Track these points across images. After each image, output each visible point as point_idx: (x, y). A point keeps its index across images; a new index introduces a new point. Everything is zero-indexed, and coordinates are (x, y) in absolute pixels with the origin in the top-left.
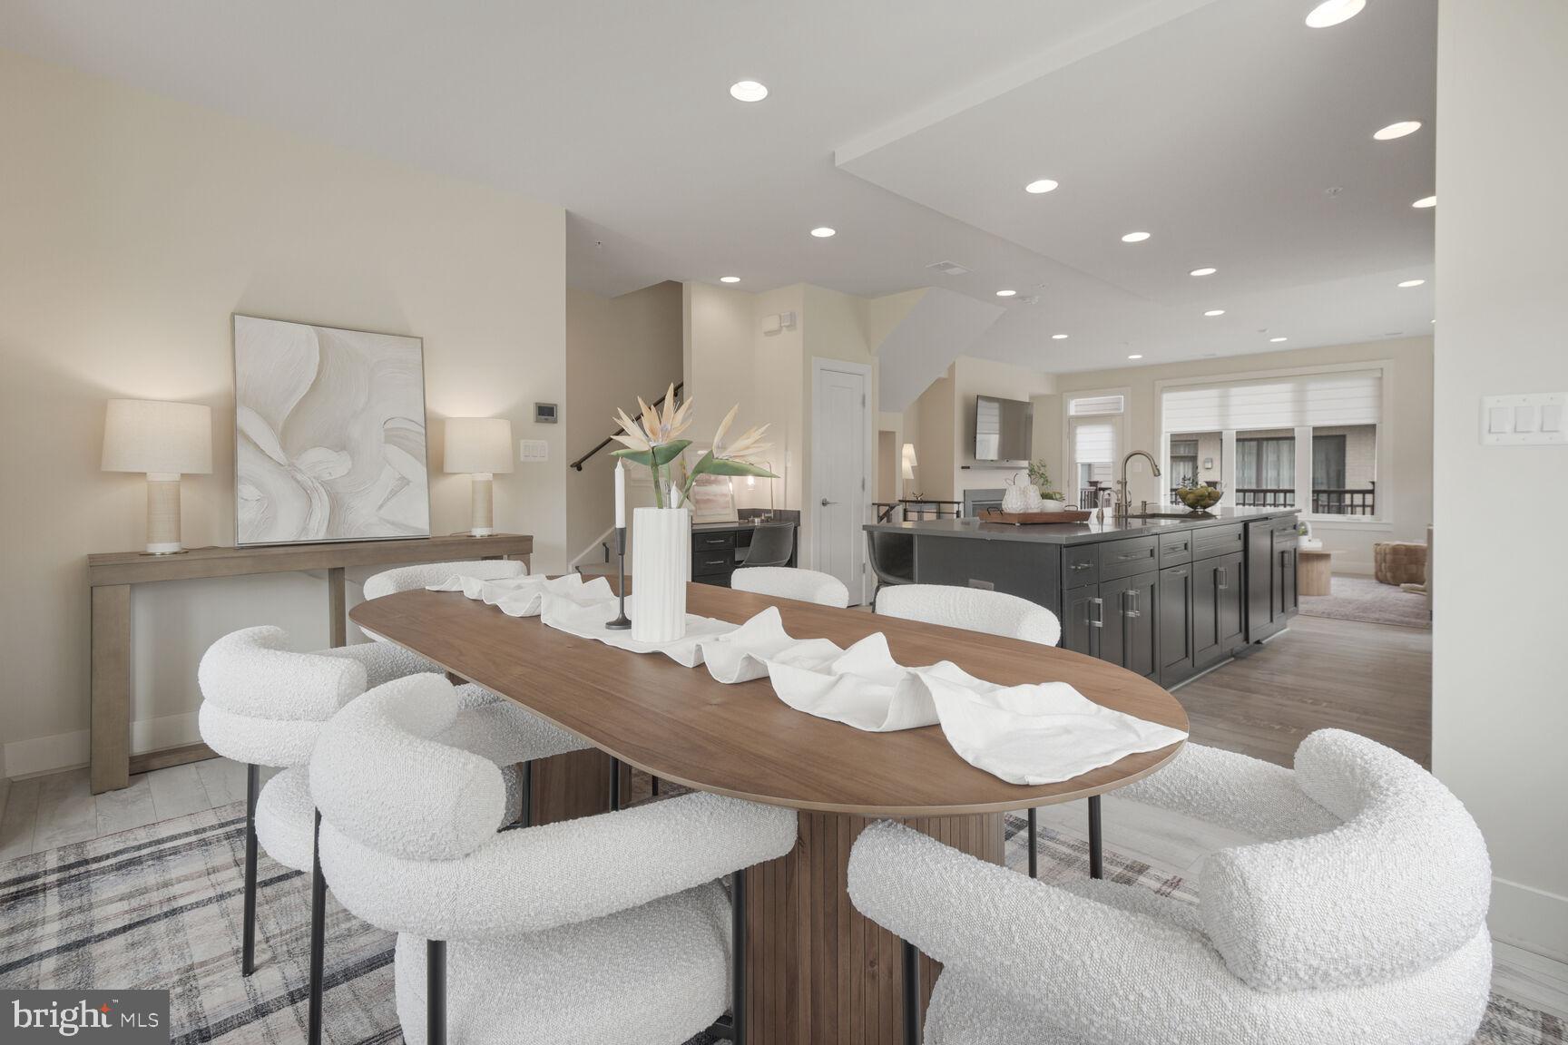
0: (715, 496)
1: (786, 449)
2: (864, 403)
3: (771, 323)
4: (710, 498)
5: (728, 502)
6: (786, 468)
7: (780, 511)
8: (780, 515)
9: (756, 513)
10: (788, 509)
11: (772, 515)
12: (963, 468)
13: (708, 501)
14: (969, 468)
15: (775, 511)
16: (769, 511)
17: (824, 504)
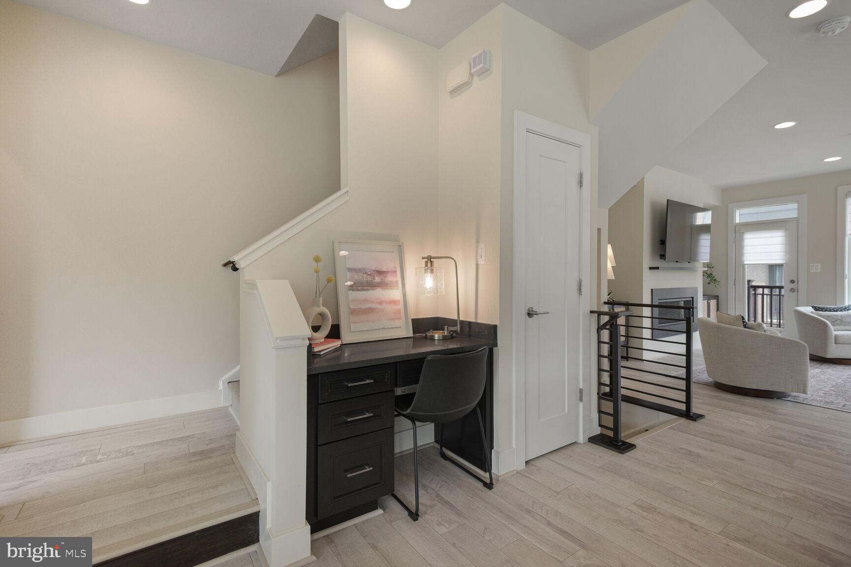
0: (381, 303)
1: (478, 241)
2: (581, 184)
3: (457, 75)
4: (373, 306)
5: (399, 311)
6: (477, 265)
7: (470, 323)
8: (469, 330)
9: (437, 323)
10: (479, 321)
11: (458, 328)
12: (651, 268)
13: (370, 311)
14: (657, 268)
15: (462, 322)
16: (452, 322)
17: (530, 314)
